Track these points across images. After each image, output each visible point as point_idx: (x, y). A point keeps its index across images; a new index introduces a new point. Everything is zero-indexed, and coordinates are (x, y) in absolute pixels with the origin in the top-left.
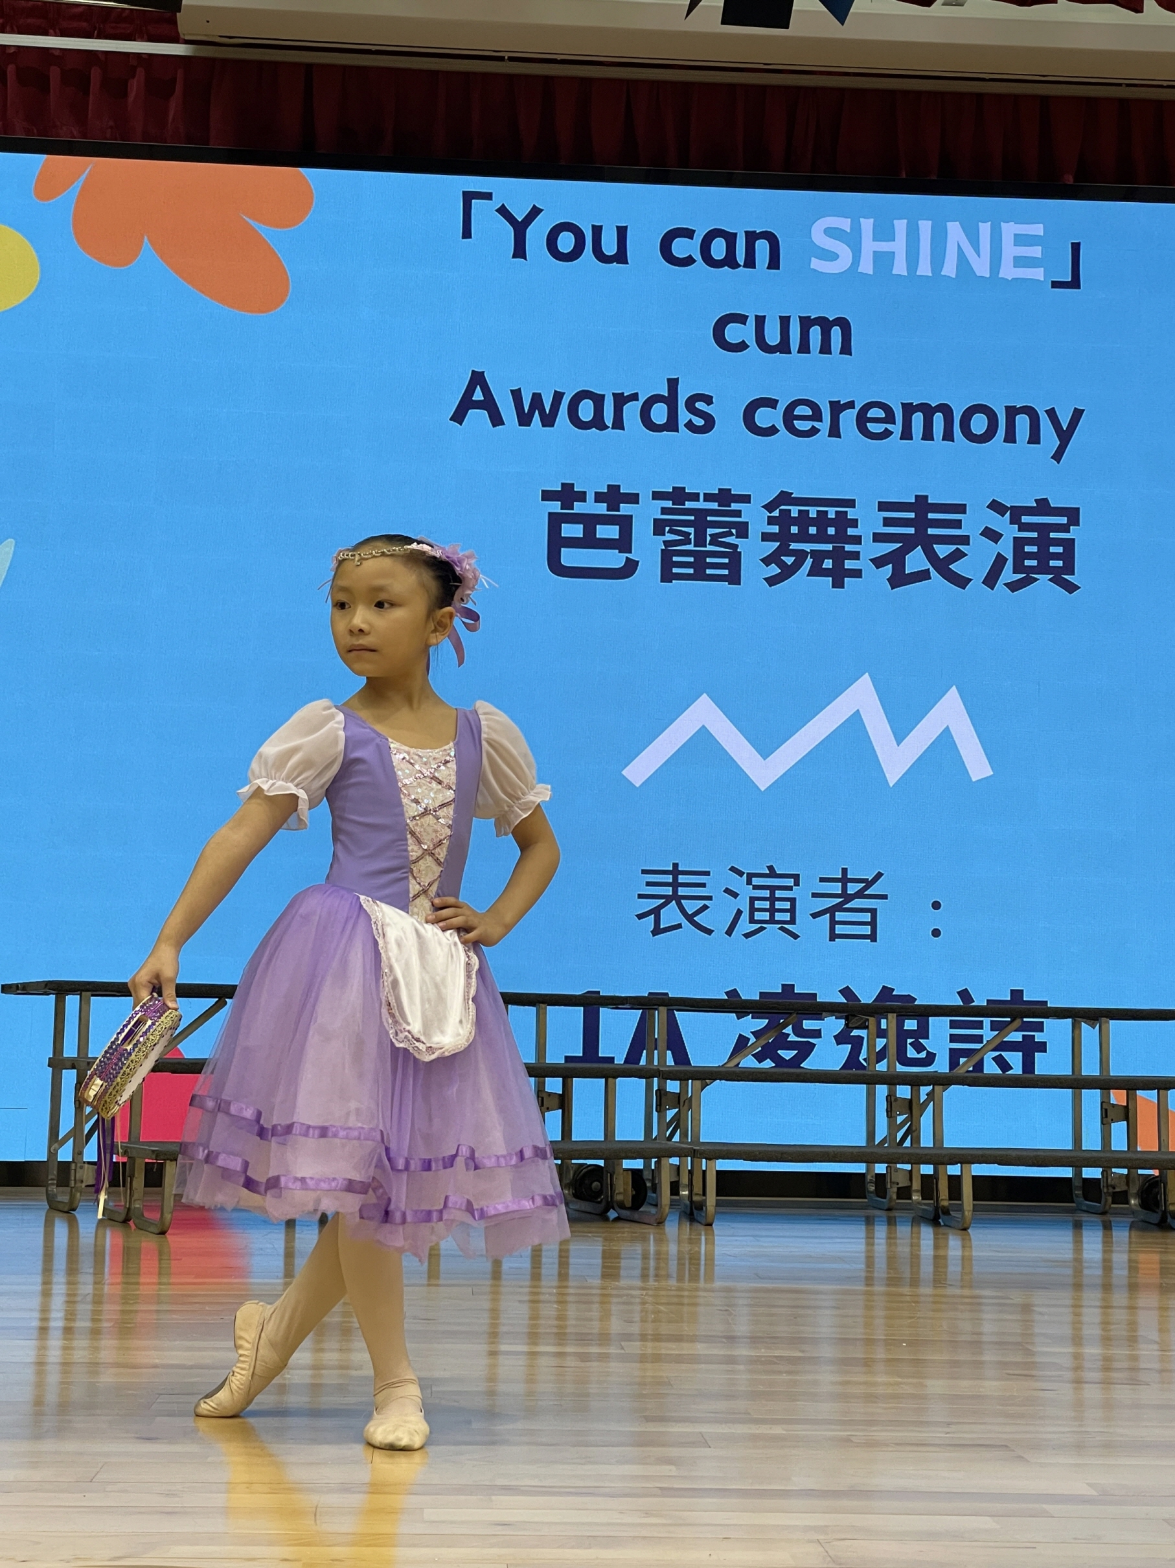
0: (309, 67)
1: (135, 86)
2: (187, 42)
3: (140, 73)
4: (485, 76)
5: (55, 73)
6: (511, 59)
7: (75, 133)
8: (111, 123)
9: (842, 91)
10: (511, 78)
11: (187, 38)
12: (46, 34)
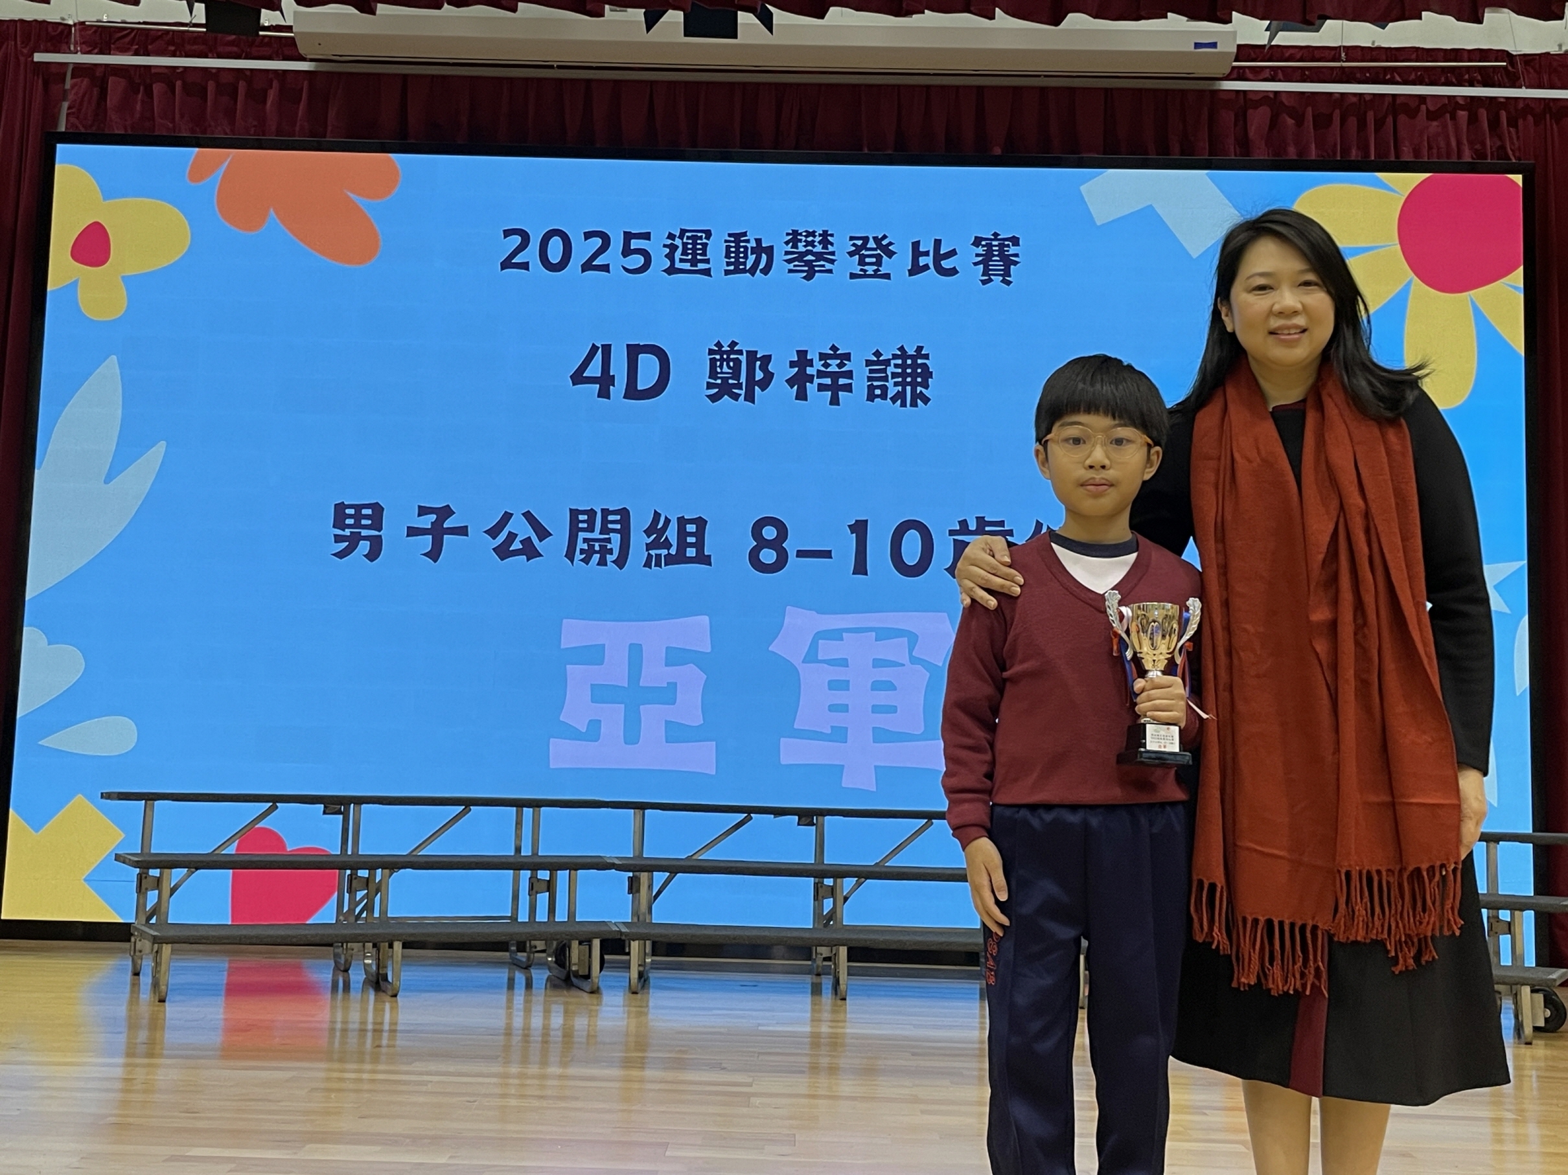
0: (405, 77)
1: (272, 95)
2: (312, 60)
3: (275, 84)
4: (539, 80)
5: (211, 86)
6: (559, 67)
7: (228, 131)
8: (255, 123)
9: (820, 85)
10: (560, 81)
11: (309, 57)
12: (206, 57)
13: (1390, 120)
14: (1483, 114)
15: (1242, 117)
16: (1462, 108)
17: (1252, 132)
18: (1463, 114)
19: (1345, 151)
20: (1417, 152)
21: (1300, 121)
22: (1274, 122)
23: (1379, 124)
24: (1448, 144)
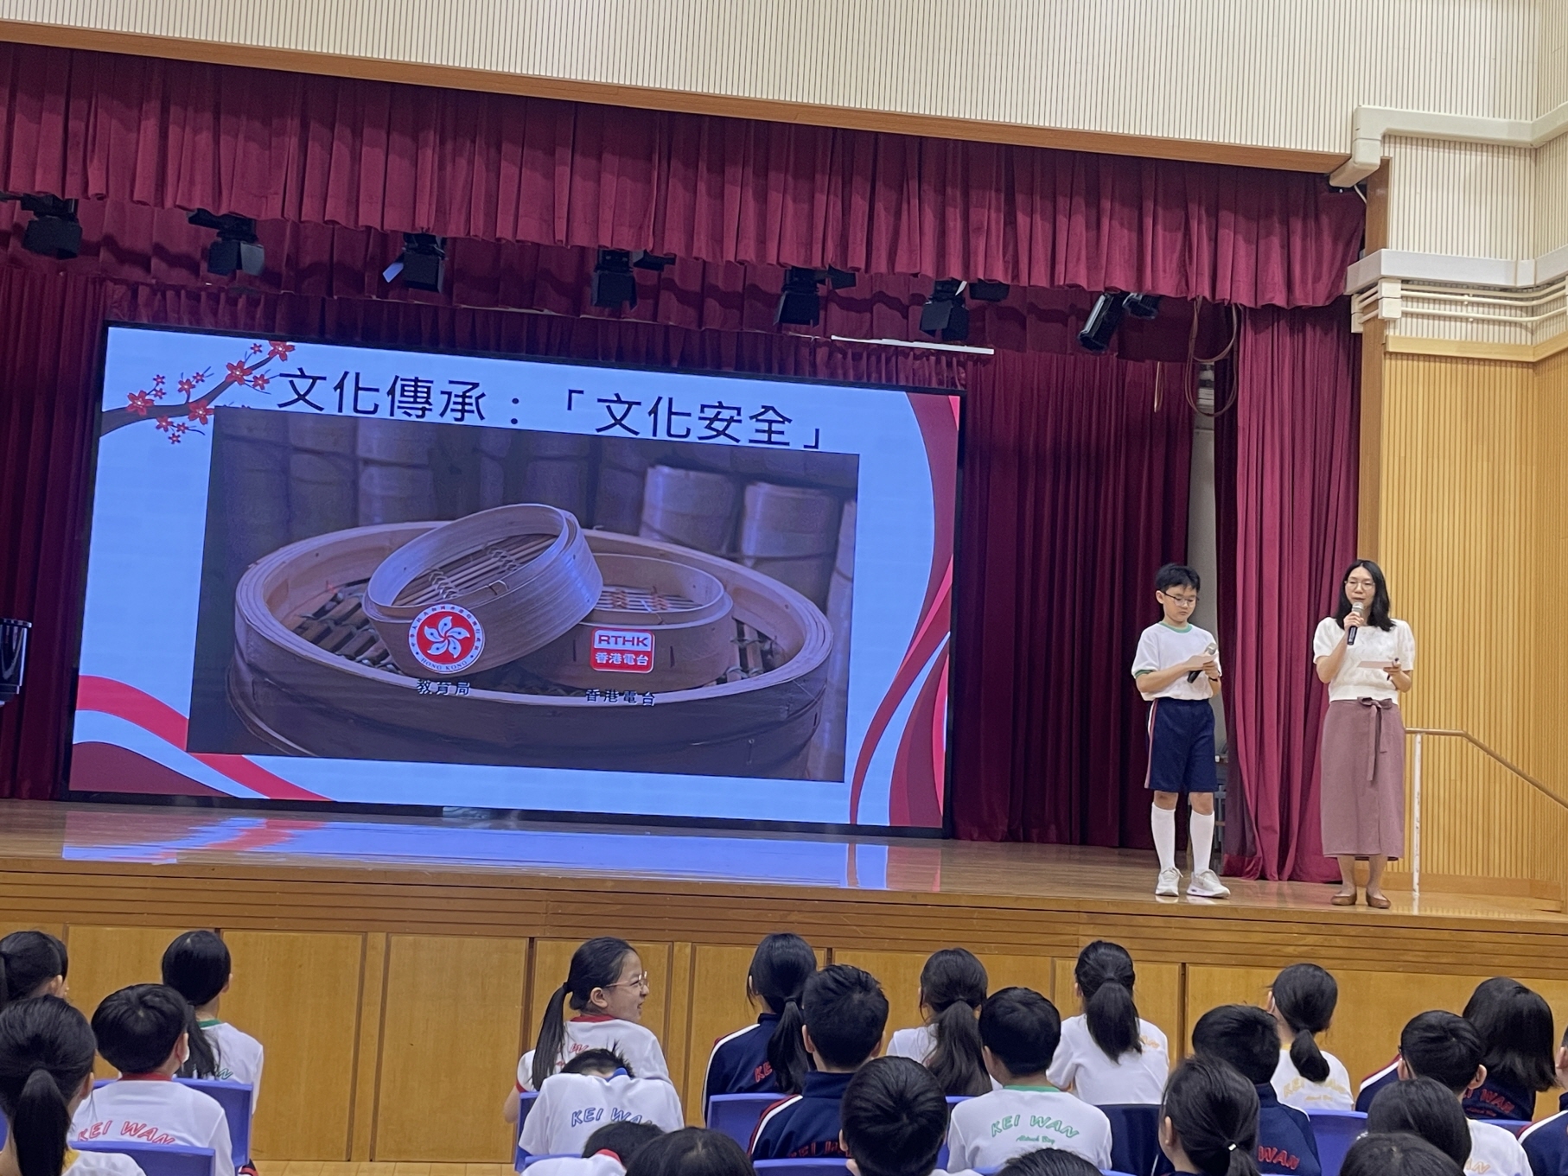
13: (894, 359)
14: (944, 359)
15: (813, 353)
16: (933, 354)
17: (818, 360)
18: (933, 358)
19: (869, 377)
20: (907, 379)
21: (845, 357)
22: (830, 355)
23: (888, 361)
24: (924, 375)
